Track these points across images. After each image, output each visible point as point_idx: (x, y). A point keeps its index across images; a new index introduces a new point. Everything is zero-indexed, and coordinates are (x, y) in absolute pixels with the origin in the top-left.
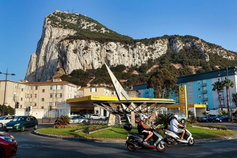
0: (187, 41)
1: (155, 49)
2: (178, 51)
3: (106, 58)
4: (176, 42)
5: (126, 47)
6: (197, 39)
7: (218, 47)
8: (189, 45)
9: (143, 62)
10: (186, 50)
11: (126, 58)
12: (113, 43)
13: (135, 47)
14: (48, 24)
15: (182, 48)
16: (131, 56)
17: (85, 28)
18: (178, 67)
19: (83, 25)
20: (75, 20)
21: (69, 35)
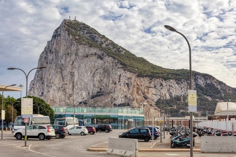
0: (207, 79)
2: (204, 86)
3: (169, 90)
4: (201, 79)
8: (208, 82)
10: (208, 86)
11: (178, 90)
13: (182, 83)
14: (72, 40)
15: (205, 84)
16: (180, 89)
17: (104, 45)
18: (210, 99)
19: (101, 42)
20: (87, 33)
21: (96, 54)
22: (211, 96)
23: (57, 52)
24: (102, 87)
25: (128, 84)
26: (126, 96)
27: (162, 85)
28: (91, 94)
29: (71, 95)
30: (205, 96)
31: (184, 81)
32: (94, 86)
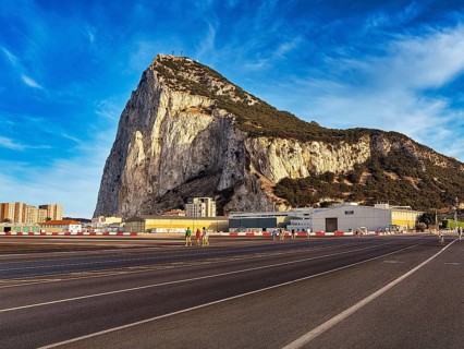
0: (394, 141)
1: (359, 151)
2: (386, 154)
3: (310, 161)
4: (381, 141)
5: (329, 148)
6: (407, 138)
7: (430, 150)
8: (397, 146)
9: (350, 169)
10: (396, 154)
11: (331, 162)
12: (315, 143)
13: (339, 147)
14: (161, 84)
15: (389, 150)
16: (335, 159)
17: (220, 93)
18: (393, 176)
19: (216, 87)
20: (195, 75)
21: (200, 106)
22: (396, 171)
23: (141, 107)
24: (208, 163)
25: (237, 154)
26: (233, 176)
27: (292, 151)
28: (188, 175)
29: (154, 178)
30: (385, 173)
31: (344, 145)
32: (194, 160)
